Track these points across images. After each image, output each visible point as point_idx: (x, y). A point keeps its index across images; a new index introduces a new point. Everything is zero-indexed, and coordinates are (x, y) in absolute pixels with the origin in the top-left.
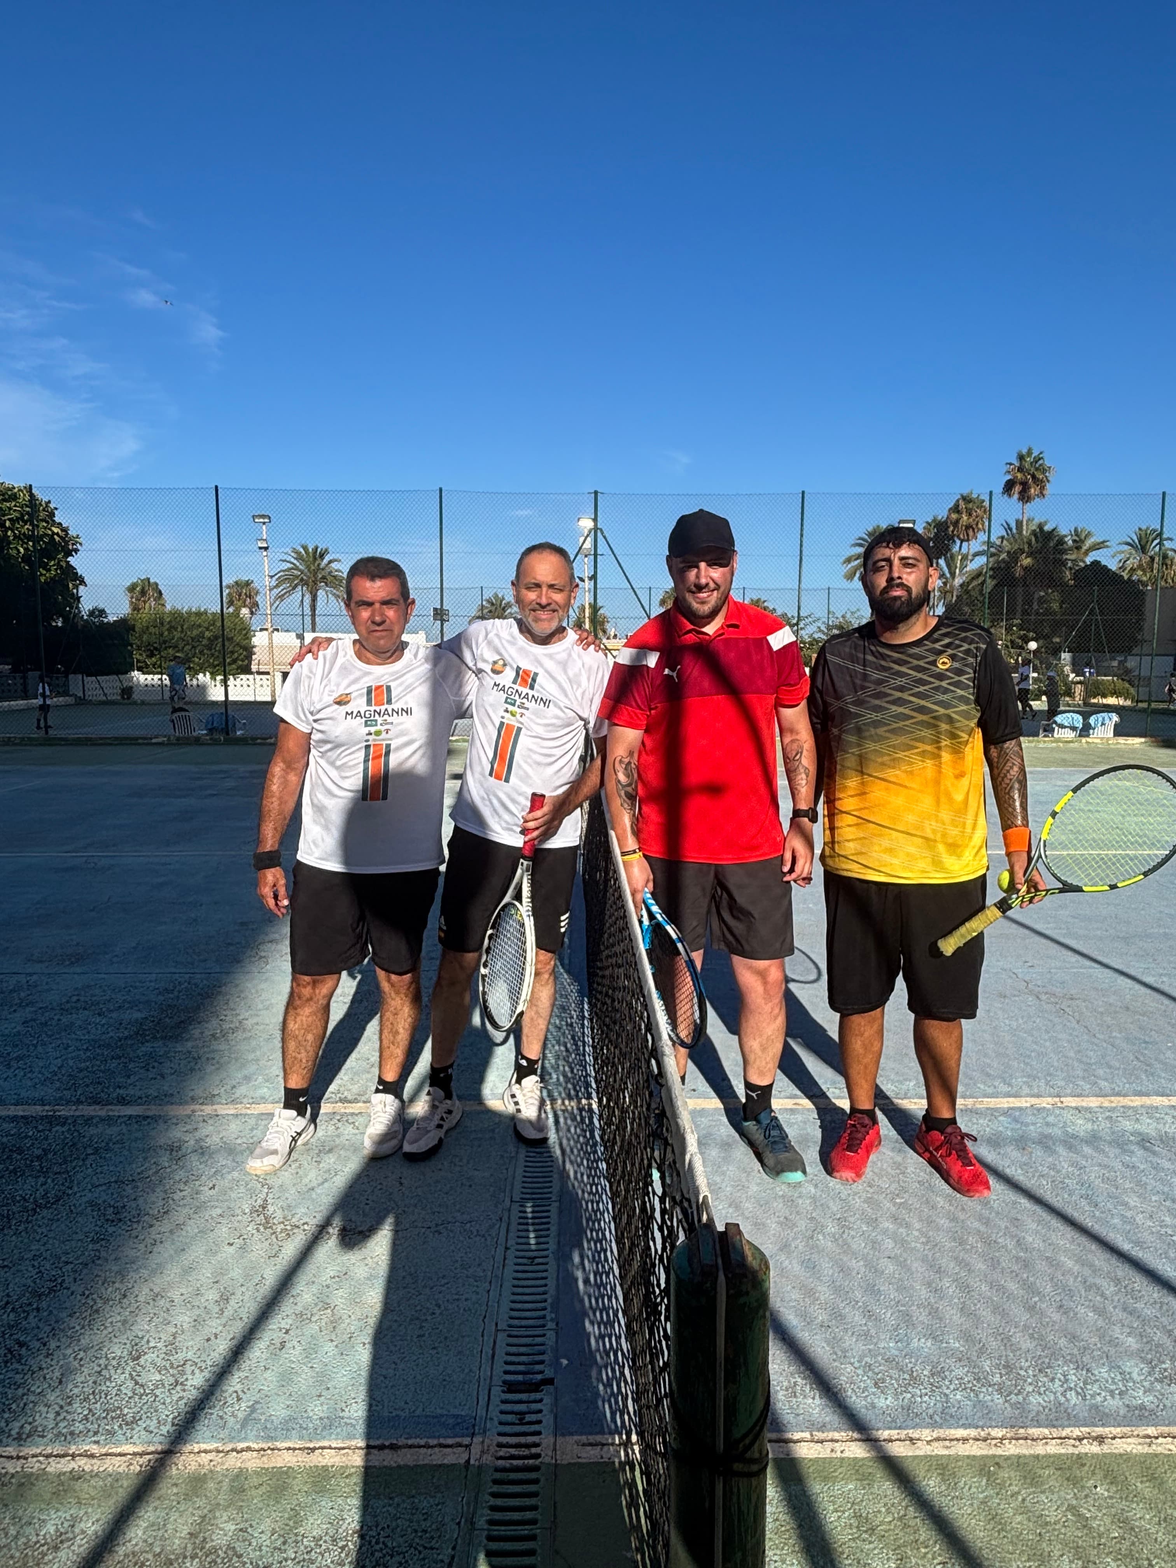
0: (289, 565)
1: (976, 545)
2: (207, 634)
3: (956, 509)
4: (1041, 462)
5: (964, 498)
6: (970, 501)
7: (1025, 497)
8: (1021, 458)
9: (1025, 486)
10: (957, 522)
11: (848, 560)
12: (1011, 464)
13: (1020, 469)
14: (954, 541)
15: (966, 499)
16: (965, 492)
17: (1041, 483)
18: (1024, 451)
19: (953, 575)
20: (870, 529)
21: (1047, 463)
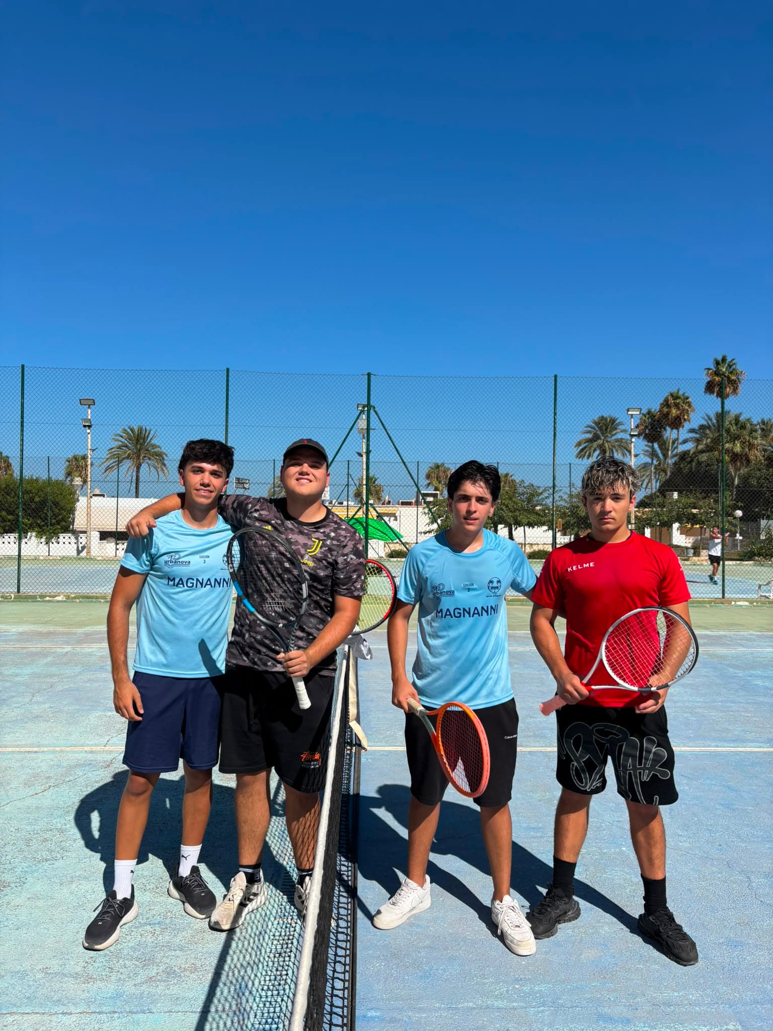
0: (120, 443)
1: (684, 433)
2: (37, 499)
3: (666, 404)
4: (734, 367)
5: (672, 395)
6: (677, 397)
7: (722, 395)
8: (717, 363)
9: (721, 385)
10: (668, 413)
11: (579, 444)
12: (709, 369)
13: (717, 373)
14: (665, 429)
15: (675, 397)
16: (674, 390)
17: (735, 384)
18: (720, 358)
19: (665, 456)
20: (596, 418)
21: (739, 368)
